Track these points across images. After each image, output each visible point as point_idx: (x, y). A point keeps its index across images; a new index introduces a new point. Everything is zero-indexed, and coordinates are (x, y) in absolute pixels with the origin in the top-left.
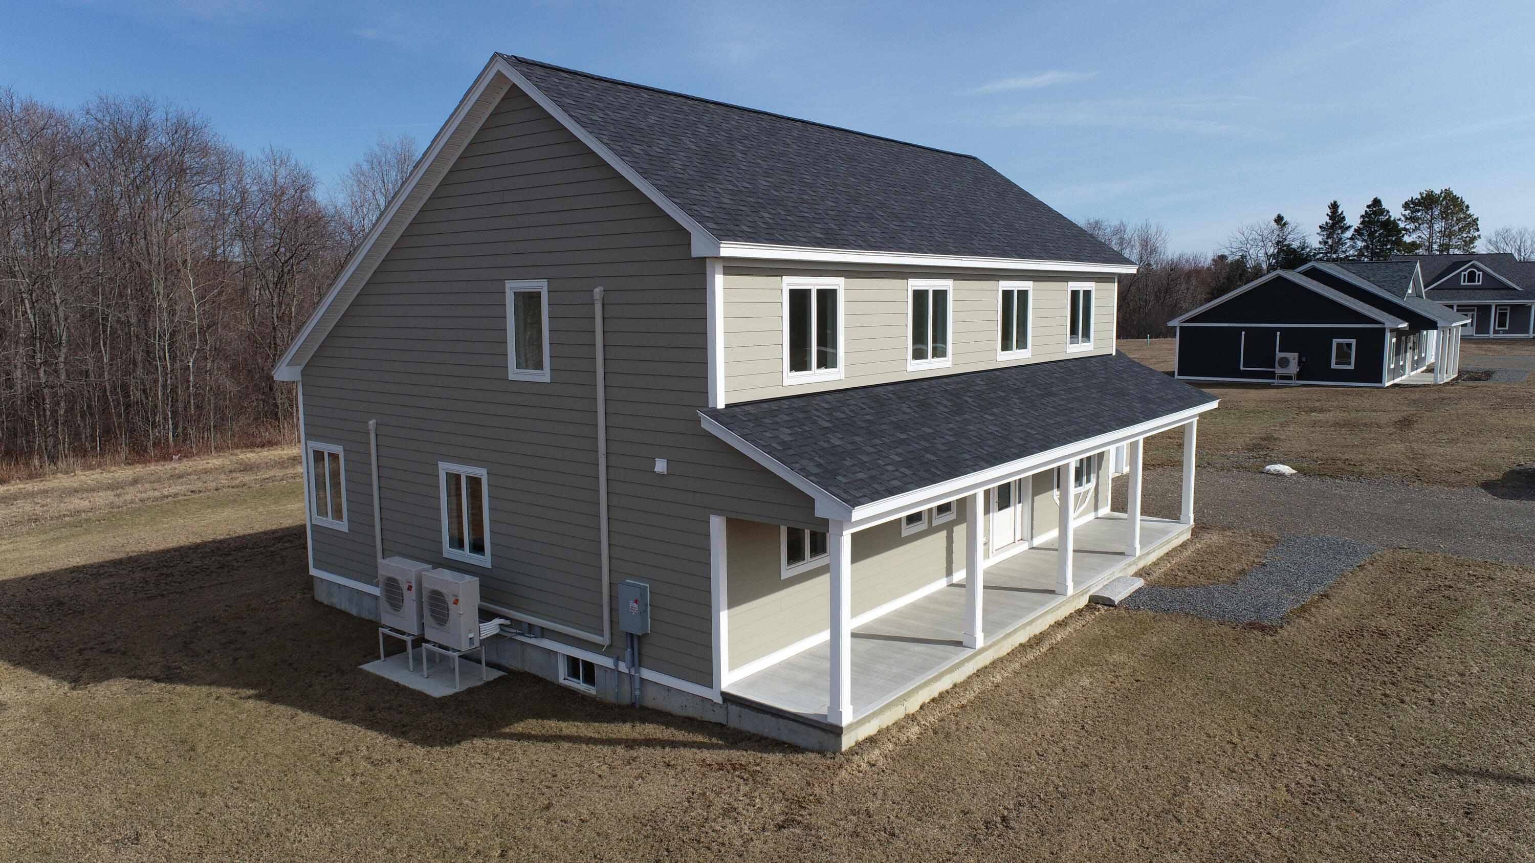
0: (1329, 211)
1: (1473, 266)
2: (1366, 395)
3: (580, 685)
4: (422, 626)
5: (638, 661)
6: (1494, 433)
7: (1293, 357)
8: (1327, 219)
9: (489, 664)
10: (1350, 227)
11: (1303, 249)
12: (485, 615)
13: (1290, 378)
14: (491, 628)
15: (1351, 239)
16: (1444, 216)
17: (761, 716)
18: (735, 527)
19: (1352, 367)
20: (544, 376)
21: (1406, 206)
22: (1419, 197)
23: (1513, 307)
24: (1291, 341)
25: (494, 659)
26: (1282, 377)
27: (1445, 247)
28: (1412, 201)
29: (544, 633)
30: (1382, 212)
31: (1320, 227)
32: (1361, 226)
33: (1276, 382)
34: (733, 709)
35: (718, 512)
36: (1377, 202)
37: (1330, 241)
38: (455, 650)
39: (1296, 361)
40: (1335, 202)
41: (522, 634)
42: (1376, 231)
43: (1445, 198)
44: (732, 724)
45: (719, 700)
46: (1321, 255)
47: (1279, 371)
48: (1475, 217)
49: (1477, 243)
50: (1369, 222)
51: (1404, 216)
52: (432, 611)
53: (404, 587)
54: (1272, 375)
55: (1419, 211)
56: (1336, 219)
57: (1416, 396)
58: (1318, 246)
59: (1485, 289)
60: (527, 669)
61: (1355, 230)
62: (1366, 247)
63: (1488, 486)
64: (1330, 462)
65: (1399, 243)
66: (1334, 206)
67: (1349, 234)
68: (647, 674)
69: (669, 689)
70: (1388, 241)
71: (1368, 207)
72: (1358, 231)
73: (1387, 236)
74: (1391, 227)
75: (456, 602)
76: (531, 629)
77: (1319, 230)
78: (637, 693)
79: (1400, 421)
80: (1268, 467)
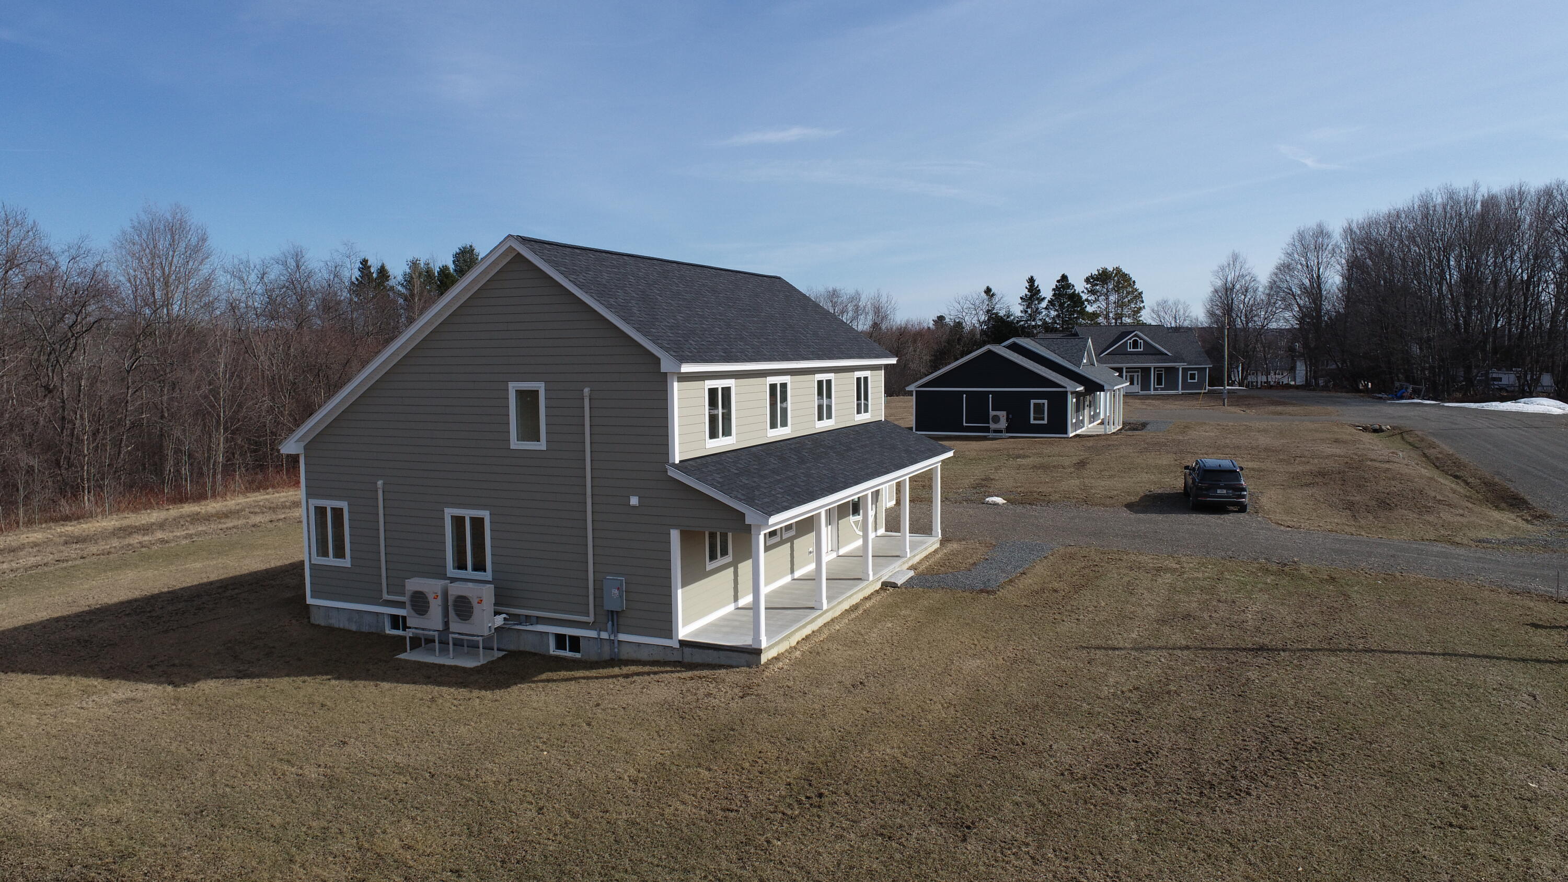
0: (1027, 285)
1: (1136, 335)
2: (1056, 444)
3: (567, 654)
4: (446, 624)
5: (617, 630)
6: (1139, 469)
7: (1002, 414)
8: (1026, 292)
9: (499, 650)
10: (1044, 298)
11: (1008, 317)
12: (497, 613)
13: (1000, 431)
14: (499, 620)
15: (1046, 308)
16: (1117, 289)
17: (706, 651)
18: (687, 536)
19: (1045, 422)
20: (542, 445)
21: (1087, 280)
22: (1097, 273)
23: (1167, 369)
24: (1001, 402)
26: (996, 431)
27: (1119, 316)
28: (1092, 276)
29: (539, 620)
30: (1069, 286)
31: (1021, 298)
32: (1053, 298)
33: (991, 435)
34: (687, 650)
35: (675, 527)
36: (1064, 278)
37: (1029, 311)
38: (478, 636)
39: (1005, 417)
40: (1032, 277)
41: (520, 624)
42: (1065, 303)
43: (1116, 275)
44: (686, 660)
45: (677, 646)
46: (1022, 323)
47: (993, 426)
48: (1140, 291)
49: (1143, 312)
50: (1059, 295)
51: (1087, 288)
52: (456, 610)
53: (431, 598)
54: (987, 430)
55: (1097, 285)
56: (1033, 292)
57: (1090, 444)
58: (1020, 314)
59: (1146, 354)
60: (522, 649)
61: (1049, 302)
62: (1058, 316)
63: (1130, 506)
64: (1029, 494)
65: (1083, 312)
66: (1031, 281)
67: (1044, 304)
68: (622, 637)
69: (639, 644)
70: (1074, 311)
71: (1058, 281)
72: (1051, 302)
73: (1073, 307)
74: (1076, 299)
75: (480, 602)
76: (528, 619)
77: (1020, 301)
78: (616, 650)
79: (1078, 463)
80: (987, 499)
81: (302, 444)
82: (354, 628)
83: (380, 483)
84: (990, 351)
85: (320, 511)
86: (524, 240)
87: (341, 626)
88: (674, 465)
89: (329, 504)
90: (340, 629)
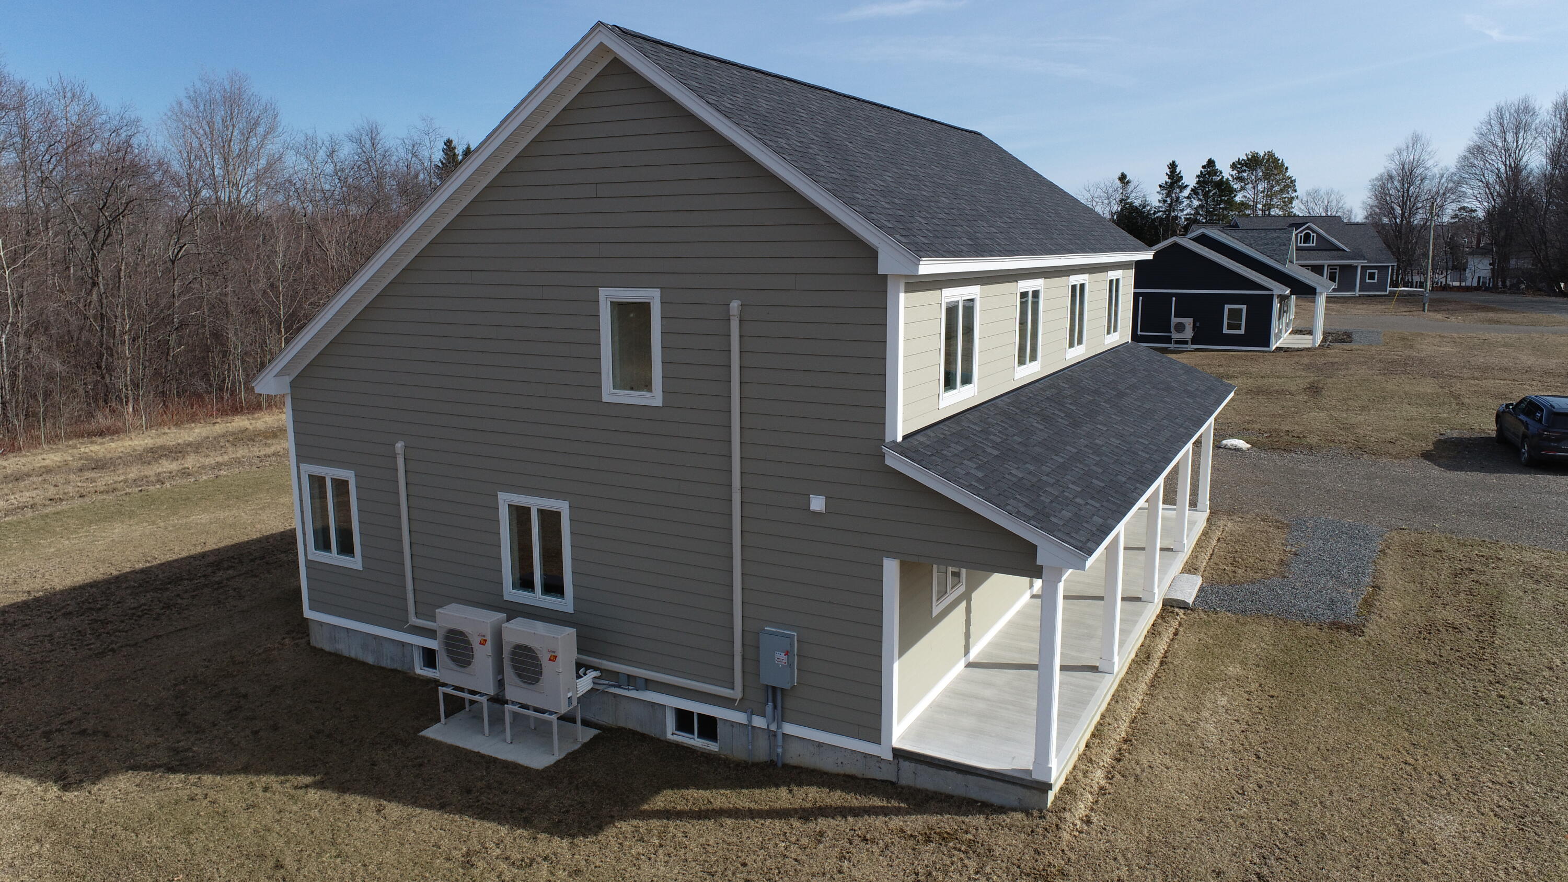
0: (1168, 171)
1: (1308, 228)
2: (1261, 360)
3: (694, 741)
4: (501, 684)
5: (782, 718)
6: (1396, 398)
7: (1188, 322)
8: (1166, 179)
9: (585, 723)
10: (1187, 186)
11: (1144, 207)
12: (581, 667)
13: (1186, 342)
14: (585, 684)
15: (1188, 198)
16: (1266, 177)
17: (943, 773)
18: (906, 570)
19: (1242, 332)
20: (655, 398)
21: (1233, 166)
22: (1245, 158)
23: (1342, 267)
24: (1186, 306)
25: (590, 717)
26: (1177, 342)
27: (1268, 207)
28: (1239, 162)
29: (648, 684)
30: (1216, 172)
31: (1160, 186)
32: (1197, 186)
33: (1172, 346)
34: (906, 765)
35: (892, 555)
36: (1211, 163)
37: (1169, 200)
38: (551, 713)
39: (1191, 326)
40: (1174, 162)
41: (619, 687)
42: (1210, 191)
43: (1268, 160)
44: (903, 782)
45: (890, 757)
46: (1161, 213)
47: (1175, 336)
48: (1293, 179)
49: (1295, 203)
50: (1204, 182)
51: (1232, 176)
52: (515, 668)
53: (475, 641)
54: (1168, 340)
55: (1245, 171)
56: (1174, 178)
57: (1306, 361)
58: (1158, 204)
59: (1319, 250)
60: (622, 724)
61: (1192, 190)
62: (1201, 206)
63: (1426, 456)
64: (1274, 434)
65: (1231, 204)
66: (1173, 166)
67: (1186, 192)
68: (789, 729)
69: (820, 745)
70: (1221, 201)
71: (1204, 167)
72: (1194, 190)
73: (1220, 196)
74: (1224, 188)
75: (553, 659)
76: (631, 681)
77: (1159, 189)
78: (780, 750)
79: (1309, 388)
80: (1224, 442)
81: (288, 380)
82: (370, 660)
83: (399, 446)
84: (1176, 245)
85: (317, 483)
86: (625, 34)
87: (353, 655)
88: (895, 446)
89: (330, 473)
90: (351, 661)
